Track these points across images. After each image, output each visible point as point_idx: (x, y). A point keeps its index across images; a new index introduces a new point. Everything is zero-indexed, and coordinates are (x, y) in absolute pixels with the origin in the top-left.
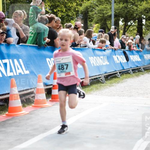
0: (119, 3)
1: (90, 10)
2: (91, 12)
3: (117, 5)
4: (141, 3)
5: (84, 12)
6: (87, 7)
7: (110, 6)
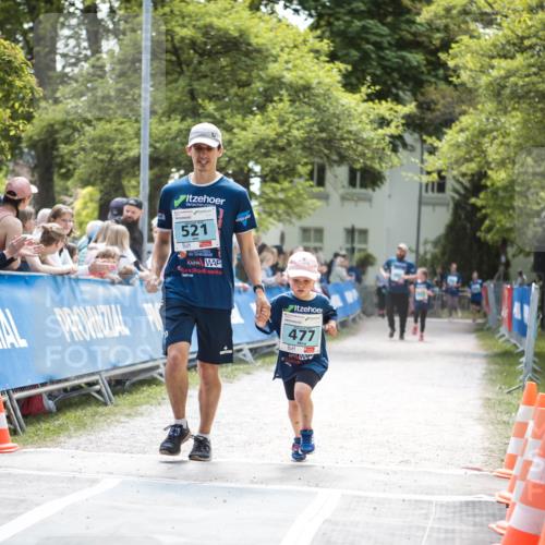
0: (169, 117)
1: (62, 135)
2: (66, 144)
3: (161, 122)
4: (243, 120)
5: (41, 143)
6: (52, 126)
7: (136, 125)
